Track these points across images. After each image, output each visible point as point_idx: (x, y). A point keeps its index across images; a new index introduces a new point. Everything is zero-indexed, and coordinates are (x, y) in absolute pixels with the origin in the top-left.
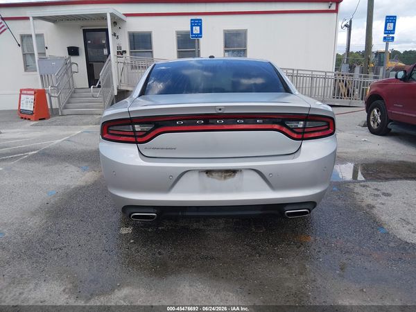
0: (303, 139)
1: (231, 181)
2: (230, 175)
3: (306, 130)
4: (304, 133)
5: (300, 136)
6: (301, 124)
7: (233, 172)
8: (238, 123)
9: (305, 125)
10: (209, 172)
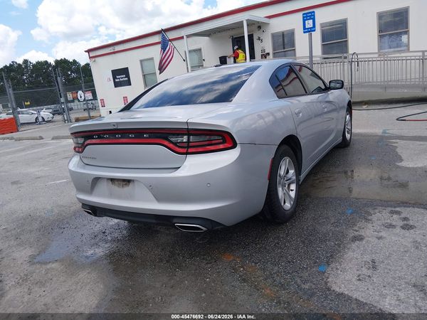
0: (187, 153)
1: (127, 189)
2: (126, 184)
3: (191, 144)
4: (188, 147)
5: (185, 150)
6: (185, 139)
7: (127, 182)
8: (131, 138)
9: (189, 139)
10: (113, 180)
